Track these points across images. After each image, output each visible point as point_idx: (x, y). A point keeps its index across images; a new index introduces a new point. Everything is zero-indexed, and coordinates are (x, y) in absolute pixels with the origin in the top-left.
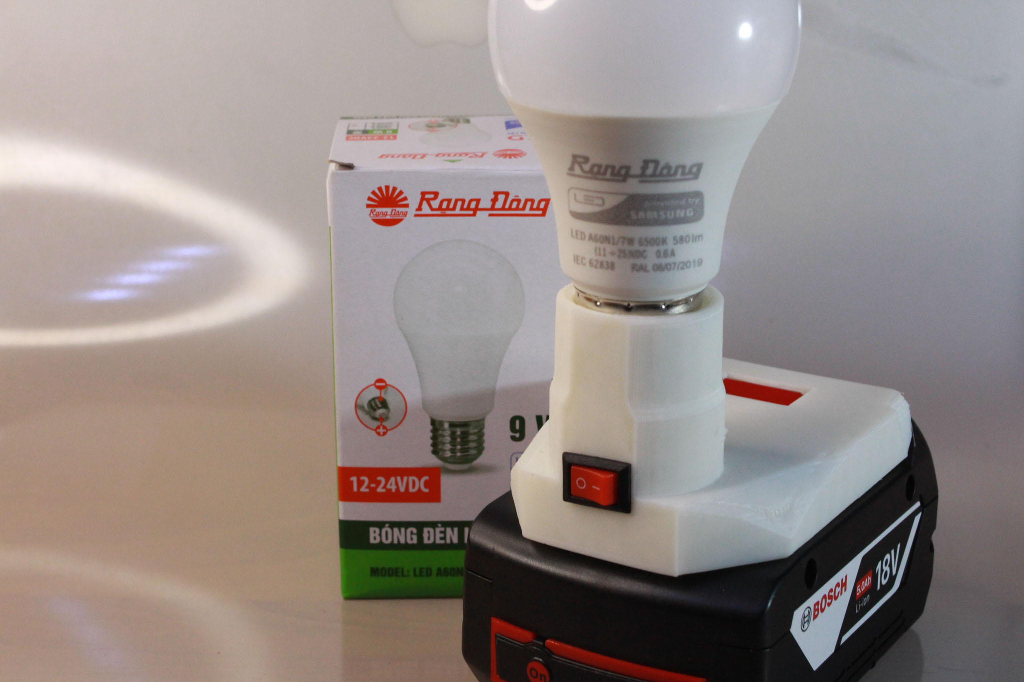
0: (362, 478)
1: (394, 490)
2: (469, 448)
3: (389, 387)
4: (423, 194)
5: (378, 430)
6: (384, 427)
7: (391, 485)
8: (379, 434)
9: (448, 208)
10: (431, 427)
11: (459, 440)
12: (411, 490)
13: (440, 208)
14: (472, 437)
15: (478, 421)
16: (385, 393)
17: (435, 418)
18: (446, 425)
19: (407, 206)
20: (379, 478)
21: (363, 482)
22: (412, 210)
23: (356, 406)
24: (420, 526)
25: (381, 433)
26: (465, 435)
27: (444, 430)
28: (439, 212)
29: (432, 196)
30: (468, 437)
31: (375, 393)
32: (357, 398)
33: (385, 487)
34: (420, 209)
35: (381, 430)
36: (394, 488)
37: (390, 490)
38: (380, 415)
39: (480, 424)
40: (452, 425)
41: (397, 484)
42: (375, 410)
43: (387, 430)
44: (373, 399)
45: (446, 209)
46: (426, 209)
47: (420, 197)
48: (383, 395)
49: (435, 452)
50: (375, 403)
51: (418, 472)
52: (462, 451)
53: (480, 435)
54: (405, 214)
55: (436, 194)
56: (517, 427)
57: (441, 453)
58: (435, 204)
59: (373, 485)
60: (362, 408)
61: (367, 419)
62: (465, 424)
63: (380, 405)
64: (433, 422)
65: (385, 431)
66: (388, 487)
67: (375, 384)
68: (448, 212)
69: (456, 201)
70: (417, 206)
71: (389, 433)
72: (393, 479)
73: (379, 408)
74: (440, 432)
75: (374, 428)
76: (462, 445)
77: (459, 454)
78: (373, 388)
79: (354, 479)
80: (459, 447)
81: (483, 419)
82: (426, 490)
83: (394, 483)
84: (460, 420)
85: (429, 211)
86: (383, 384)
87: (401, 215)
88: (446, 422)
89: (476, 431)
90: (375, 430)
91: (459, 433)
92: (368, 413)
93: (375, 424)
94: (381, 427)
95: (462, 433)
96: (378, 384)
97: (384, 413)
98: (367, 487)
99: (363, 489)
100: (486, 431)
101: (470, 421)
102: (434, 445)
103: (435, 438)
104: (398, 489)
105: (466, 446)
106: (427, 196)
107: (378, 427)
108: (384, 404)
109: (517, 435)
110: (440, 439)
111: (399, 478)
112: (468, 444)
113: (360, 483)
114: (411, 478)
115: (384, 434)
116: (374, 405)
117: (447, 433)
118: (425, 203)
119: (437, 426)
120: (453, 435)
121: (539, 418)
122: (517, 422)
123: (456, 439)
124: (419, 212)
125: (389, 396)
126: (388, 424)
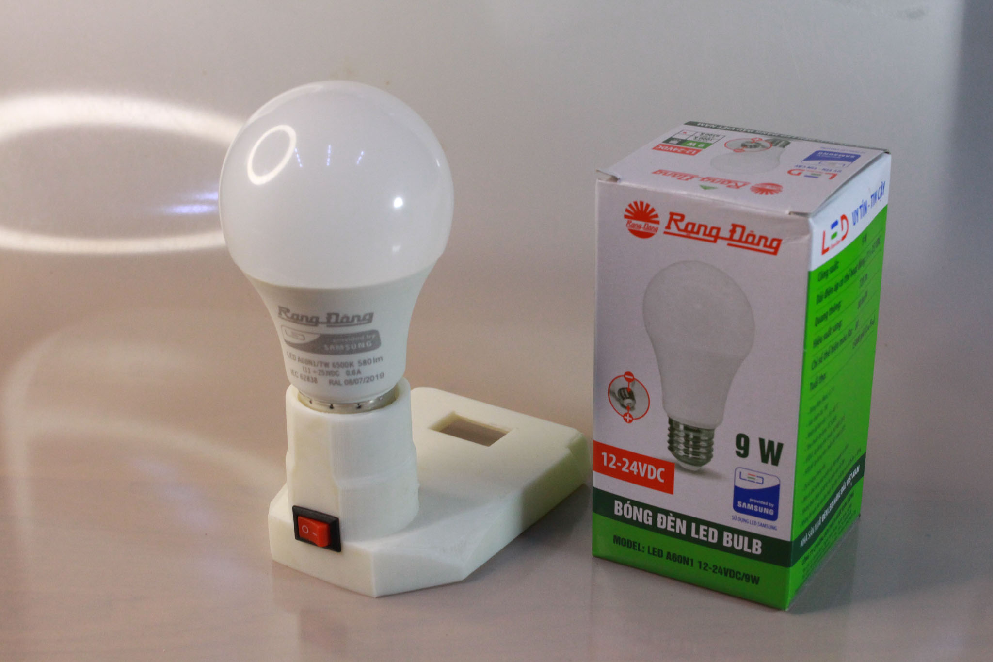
0: (611, 455)
1: (635, 473)
2: (699, 452)
3: (636, 382)
4: (671, 214)
5: (625, 417)
6: (631, 416)
7: (633, 468)
8: (626, 420)
10: (668, 426)
11: (691, 443)
12: (649, 477)
13: (685, 230)
14: (703, 444)
15: (708, 430)
16: (633, 385)
17: (672, 418)
18: (682, 427)
19: (658, 222)
20: (624, 459)
21: (612, 459)
22: (662, 227)
23: (609, 392)
24: (656, 510)
25: (628, 421)
26: (697, 440)
27: (679, 431)
28: (685, 234)
29: (678, 218)
30: (699, 442)
31: (624, 383)
32: (610, 384)
33: (628, 468)
34: (668, 227)
35: (628, 418)
36: (635, 471)
37: (633, 472)
38: (627, 404)
39: (710, 433)
40: (687, 428)
41: (638, 468)
42: (623, 398)
43: (633, 419)
44: (623, 389)
45: (691, 231)
46: (674, 229)
47: (668, 216)
48: (630, 387)
49: (671, 448)
50: (624, 392)
51: (657, 463)
52: (694, 453)
53: (710, 444)
54: (656, 230)
55: (682, 217)
56: (742, 444)
57: (676, 451)
58: (682, 225)
59: (619, 464)
60: (613, 394)
61: (617, 405)
62: (698, 431)
63: (628, 396)
64: (671, 421)
65: (631, 419)
66: (631, 469)
67: (624, 376)
68: (693, 235)
69: (700, 226)
70: (666, 224)
71: (634, 421)
72: (635, 463)
73: (627, 398)
74: (676, 432)
75: (623, 414)
76: (693, 448)
77: (691, 456)
78: (623, 379)
79: (605, 454)
80: (691, 449)
81: (713, 430)
82: (662, 481)
83: (636, 467)
84: (694, 426)
85: (676, 231)
86: (632, 378)
87: (653, 230)
88: (681, 424)
89: (707, 438)
90: (623, 416)
91: (691, 437)
92: (618, 400)
93: (624, 411)
94: (628, 415)
95: (695, 437)
96: (626, 376)
97: (631, 403)
98: (614, 465)
99: (611, 465)
100: (715, 440)
101: (702, 429)
102: (671, 442)
103: (672, 436)
104: (639, 473)
105: (697, 450)
106: (675, 217)
107: (626, 415)
108: (631, 395)
109: (742, 452)
110: (676, 438)
111: (640, 464)
112: (699, 449)
113: (610, 460)
114: (650, 466)
115: (630, 421)
116: (623, 394)
117: (682, 434)
118: (673, 223)
119: (674, 425)
120: (687, 437)
121: (762, 441)
122: (743, 440)
123: (689, 441)
124: (668, 231)
125: (636, 389)
126: (634, 413)
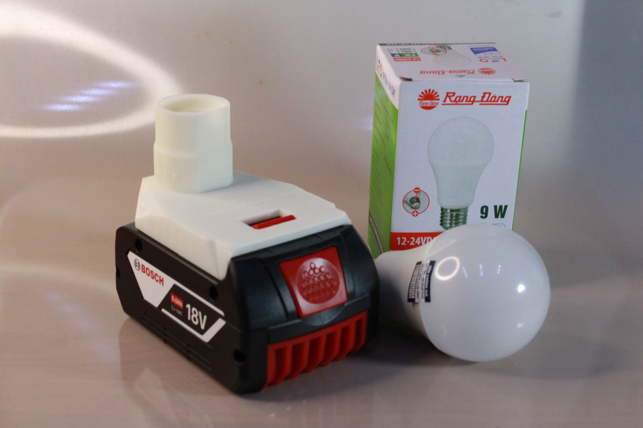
0: (403, 238)
1: (419, 244)
2: (459, 222)
4: (448, 93)
5: (414, 214)
6: (417, 212)
7: (418, 241)
8: (414, 215)
9: (459, 101)
10: (441, 212)
11: (454, 218)
13: (455, 101)
14: (461, 217)
15: (465, 208)
16: (419, 195)
17: (443, 207)
18: (449, 211)
19: (438, 99)
20: (412, 238)
21: (404, 240)
22: (441, 102)
23: (404, 201)
25: (415, 215)
26: (457, 216)
27: (447, 213)
28: (454, 103)
29: (452, 95)
30: (459, 217)
31: (414, 195)
32: (404, 198)
33: (414, 242)
34: (445, 101)
35: (415, 214)
39: (465, 210)
40: (452, 211)
41: (421, 240)
42: (413, 203)
43: (418, 214)
44: (413, 198)
45: (458, 101)
46: (448, 101)
47: (445, 95)
48: (418, 196)
49: (442, 225)
50: (413, 199)
51: (432, 235)
52: (455, 224)
53: (465, 216)
54: (437, 104)
55: (454, 94)
56: (484, 211)
57: (444, 225)
58: (453, 99)
59: (408, 242)
60: (406, 202)
61: (408, 208)
62: (458, 210)
63: (416, 201)
64: (442, 209)
65: (417, 214)
66: (416, 242)
67: (414, 190)
68: (459, 103)
69: (464, 97)
70: (443, 100)
71: (419, 215)
72: (419, 238)
73: (415, 202)
74: (445, 214)
75: (412, 213)
76: (455, 221)
77: (453, 225)
78: (413, 192)
79: (399, 239)
80: (454, 222)
81: (468, 208)
84: (456, 208)
86: (418, 190)
87: (435, 104)
88: (448, 209)
89: (463, 213)
90: (412, 214)
91: (454, 215)
92: (409, 205)
93: (413, 210)
94: (415, 212)
95: (456, 214)
96: (416, 190)
97: (417, 205)
98: (405, 243)
99: (403, 244)
100: (468, 213)
101: (460, 209)
102: (442, 221)
103: (442, 217)
104: (421, 243)
105: (458, 221)
106: (449, 95)
107: (414, 212)
108: (418, 200)
109: (484, 215)
110: (445, 218)
111: (422, 238)
112: (458, 220)
113: (402, 241)
114: (428, 238)
115: (417, 215)
116: (413, 201)
117: (449, 215)
118: (448, 98)
119: (444, 211)
120: (452, 216)
121: (495, 207)
122: (485, 209)
123: (453, 218)
124: (444, 103)
125: (421, 196)
126: (418, 210)
